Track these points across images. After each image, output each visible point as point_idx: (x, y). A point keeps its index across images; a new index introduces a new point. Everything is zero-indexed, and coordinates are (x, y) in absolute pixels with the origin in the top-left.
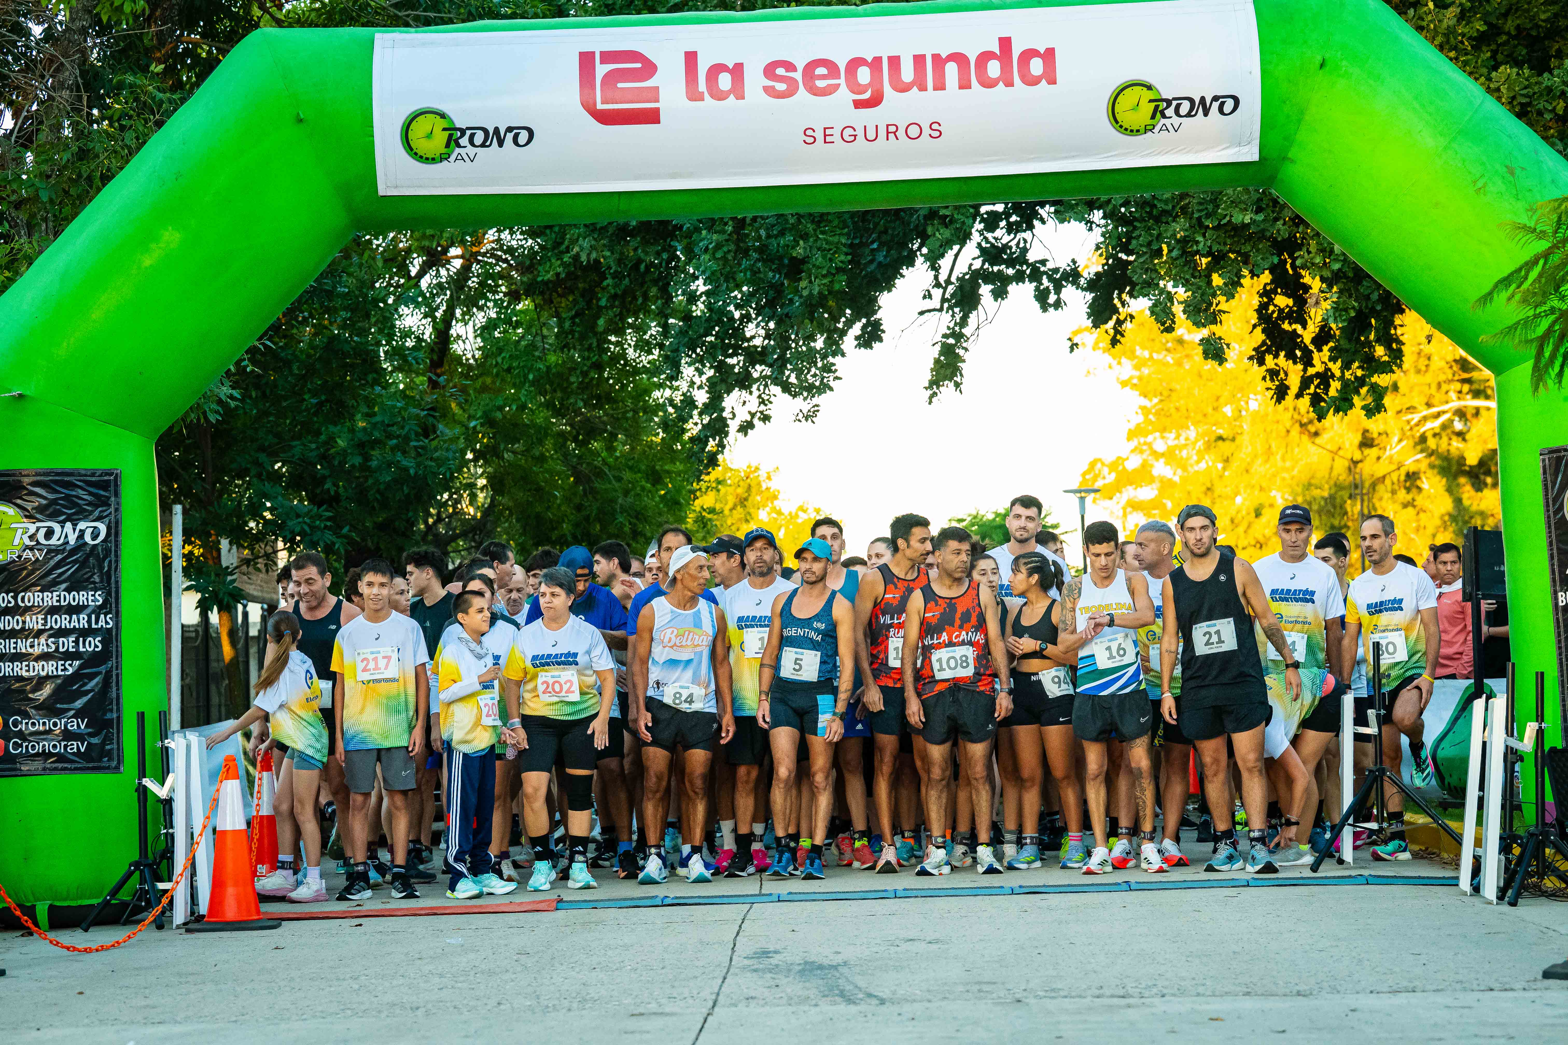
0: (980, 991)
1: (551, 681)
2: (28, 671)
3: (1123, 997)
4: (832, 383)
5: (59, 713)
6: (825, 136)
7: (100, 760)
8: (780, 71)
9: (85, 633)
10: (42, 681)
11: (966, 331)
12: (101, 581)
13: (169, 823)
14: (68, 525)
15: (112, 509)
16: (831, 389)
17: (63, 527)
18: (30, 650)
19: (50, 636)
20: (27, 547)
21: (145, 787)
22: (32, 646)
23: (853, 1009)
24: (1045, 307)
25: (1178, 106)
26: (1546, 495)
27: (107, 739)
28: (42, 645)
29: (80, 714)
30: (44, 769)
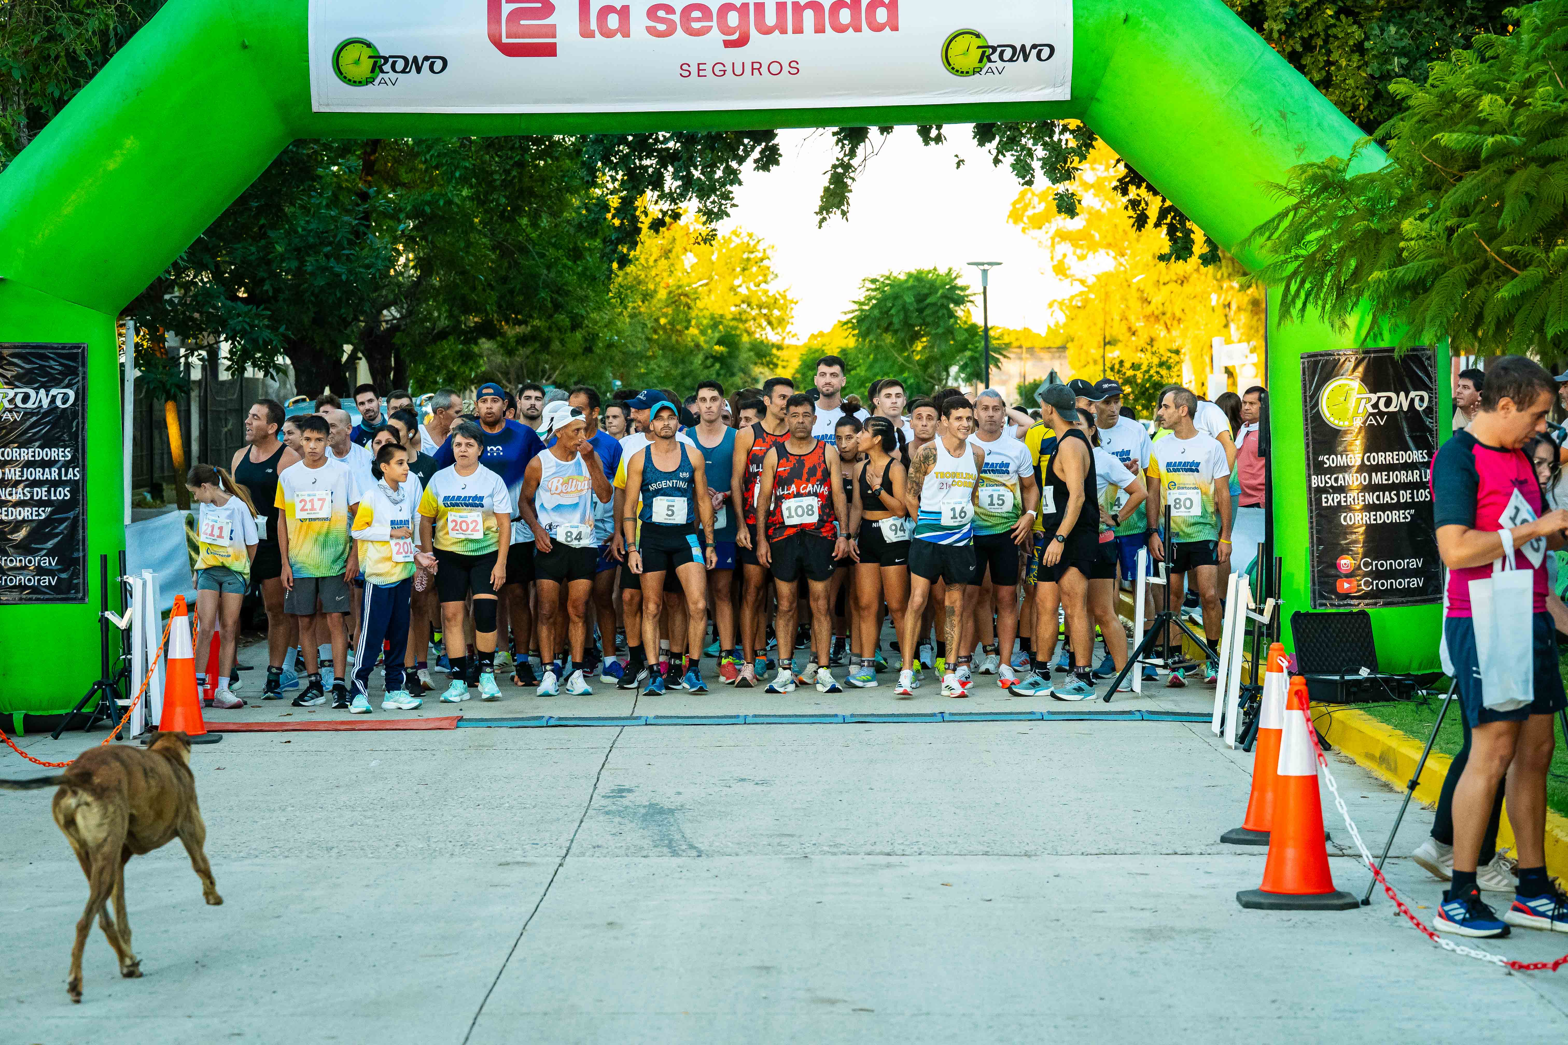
0: (779, 844)
1: (459, 520)
2: (7, 515)
3: (889, 854)
4: (729, 210)
5: (34, 552)
6: (699, 70)
7: (68, 592)
8: (661, 13)
9: (55, 484)
10: (18, 525)
11: (855, 162)
12: (70, 440)
13: (128, 650)
14: (42, 391)
15: (80, 378)
16: (728, 215)
17: (37, 393)
18: (9, 498)
19: (26, 486)
20: (7, 410)
21: (107, 619)
22: (10, 495)
23: (676, 861)
24: (927, 139)
25: (1002, 52)
26: (1305, 393)
27: (75, 574)
28: (18, 494)
29: (50, 553)
30: (21, 599)
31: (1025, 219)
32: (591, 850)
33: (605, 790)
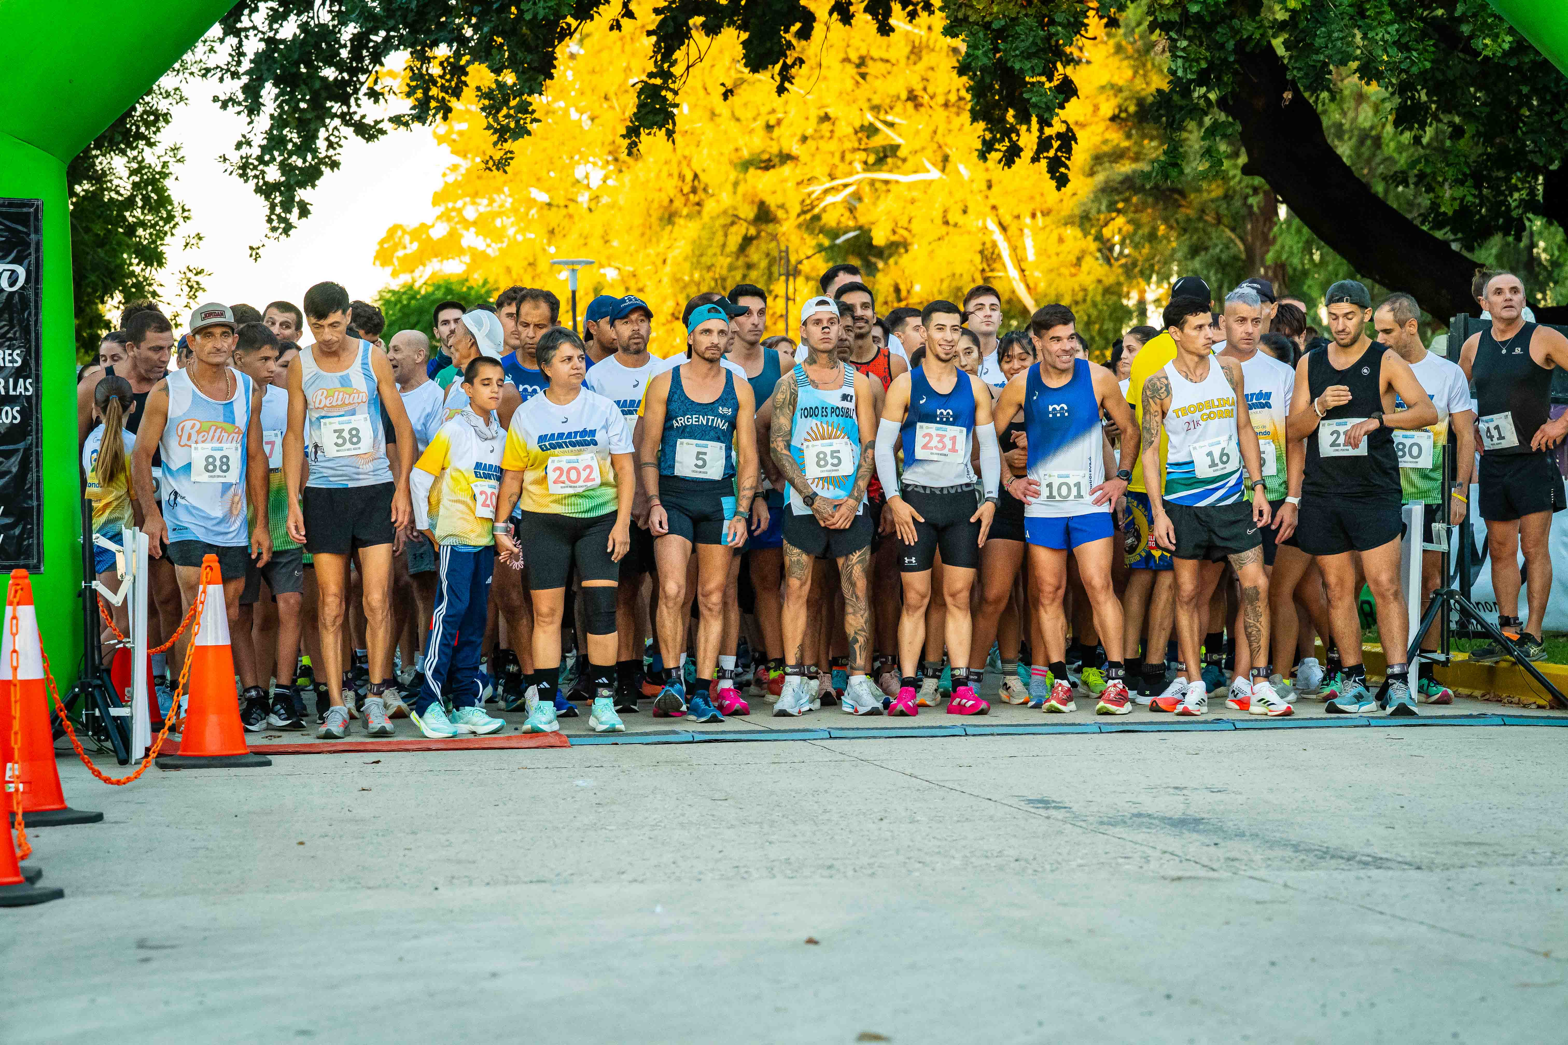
1: (565, 467)
4: (529, 127)
7: (18, 556)
11: (675, 70)
12: (19, 338)
15: (32, 249)
16: (529, 133)
21: (94, 592)
27: (26, 532)
31: (395, 261)
32: (1236, 864)
33: (1014, 802)
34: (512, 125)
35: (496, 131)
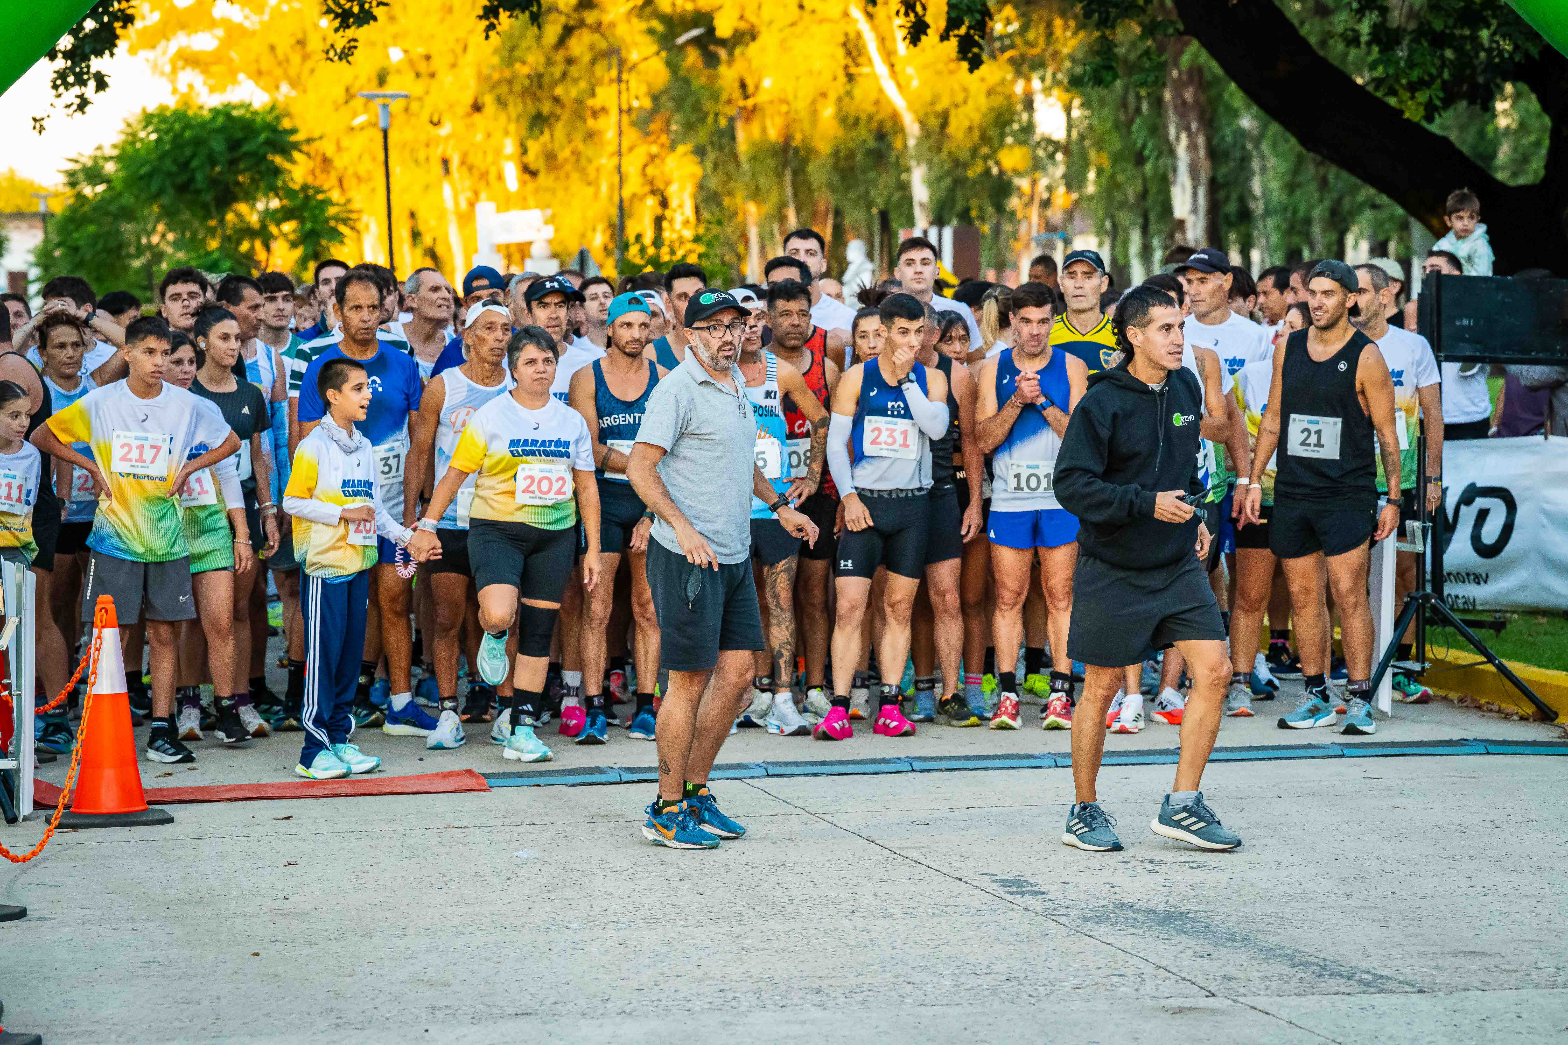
1: (538, 476)
4: (375, 11)
16: (375, 18)
32: (1233, 984)
33: (985, 883)
34: (356, 9)
35: (337, 15)
